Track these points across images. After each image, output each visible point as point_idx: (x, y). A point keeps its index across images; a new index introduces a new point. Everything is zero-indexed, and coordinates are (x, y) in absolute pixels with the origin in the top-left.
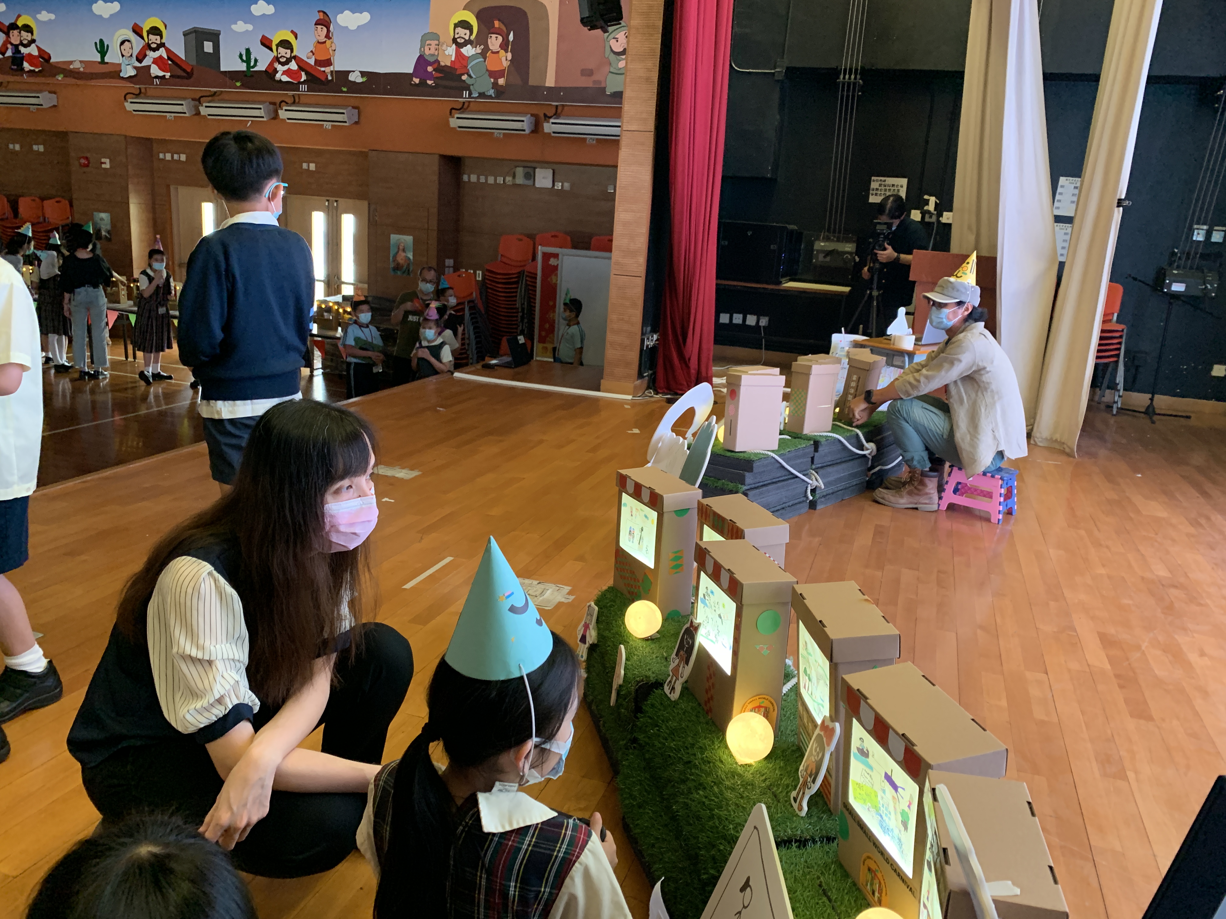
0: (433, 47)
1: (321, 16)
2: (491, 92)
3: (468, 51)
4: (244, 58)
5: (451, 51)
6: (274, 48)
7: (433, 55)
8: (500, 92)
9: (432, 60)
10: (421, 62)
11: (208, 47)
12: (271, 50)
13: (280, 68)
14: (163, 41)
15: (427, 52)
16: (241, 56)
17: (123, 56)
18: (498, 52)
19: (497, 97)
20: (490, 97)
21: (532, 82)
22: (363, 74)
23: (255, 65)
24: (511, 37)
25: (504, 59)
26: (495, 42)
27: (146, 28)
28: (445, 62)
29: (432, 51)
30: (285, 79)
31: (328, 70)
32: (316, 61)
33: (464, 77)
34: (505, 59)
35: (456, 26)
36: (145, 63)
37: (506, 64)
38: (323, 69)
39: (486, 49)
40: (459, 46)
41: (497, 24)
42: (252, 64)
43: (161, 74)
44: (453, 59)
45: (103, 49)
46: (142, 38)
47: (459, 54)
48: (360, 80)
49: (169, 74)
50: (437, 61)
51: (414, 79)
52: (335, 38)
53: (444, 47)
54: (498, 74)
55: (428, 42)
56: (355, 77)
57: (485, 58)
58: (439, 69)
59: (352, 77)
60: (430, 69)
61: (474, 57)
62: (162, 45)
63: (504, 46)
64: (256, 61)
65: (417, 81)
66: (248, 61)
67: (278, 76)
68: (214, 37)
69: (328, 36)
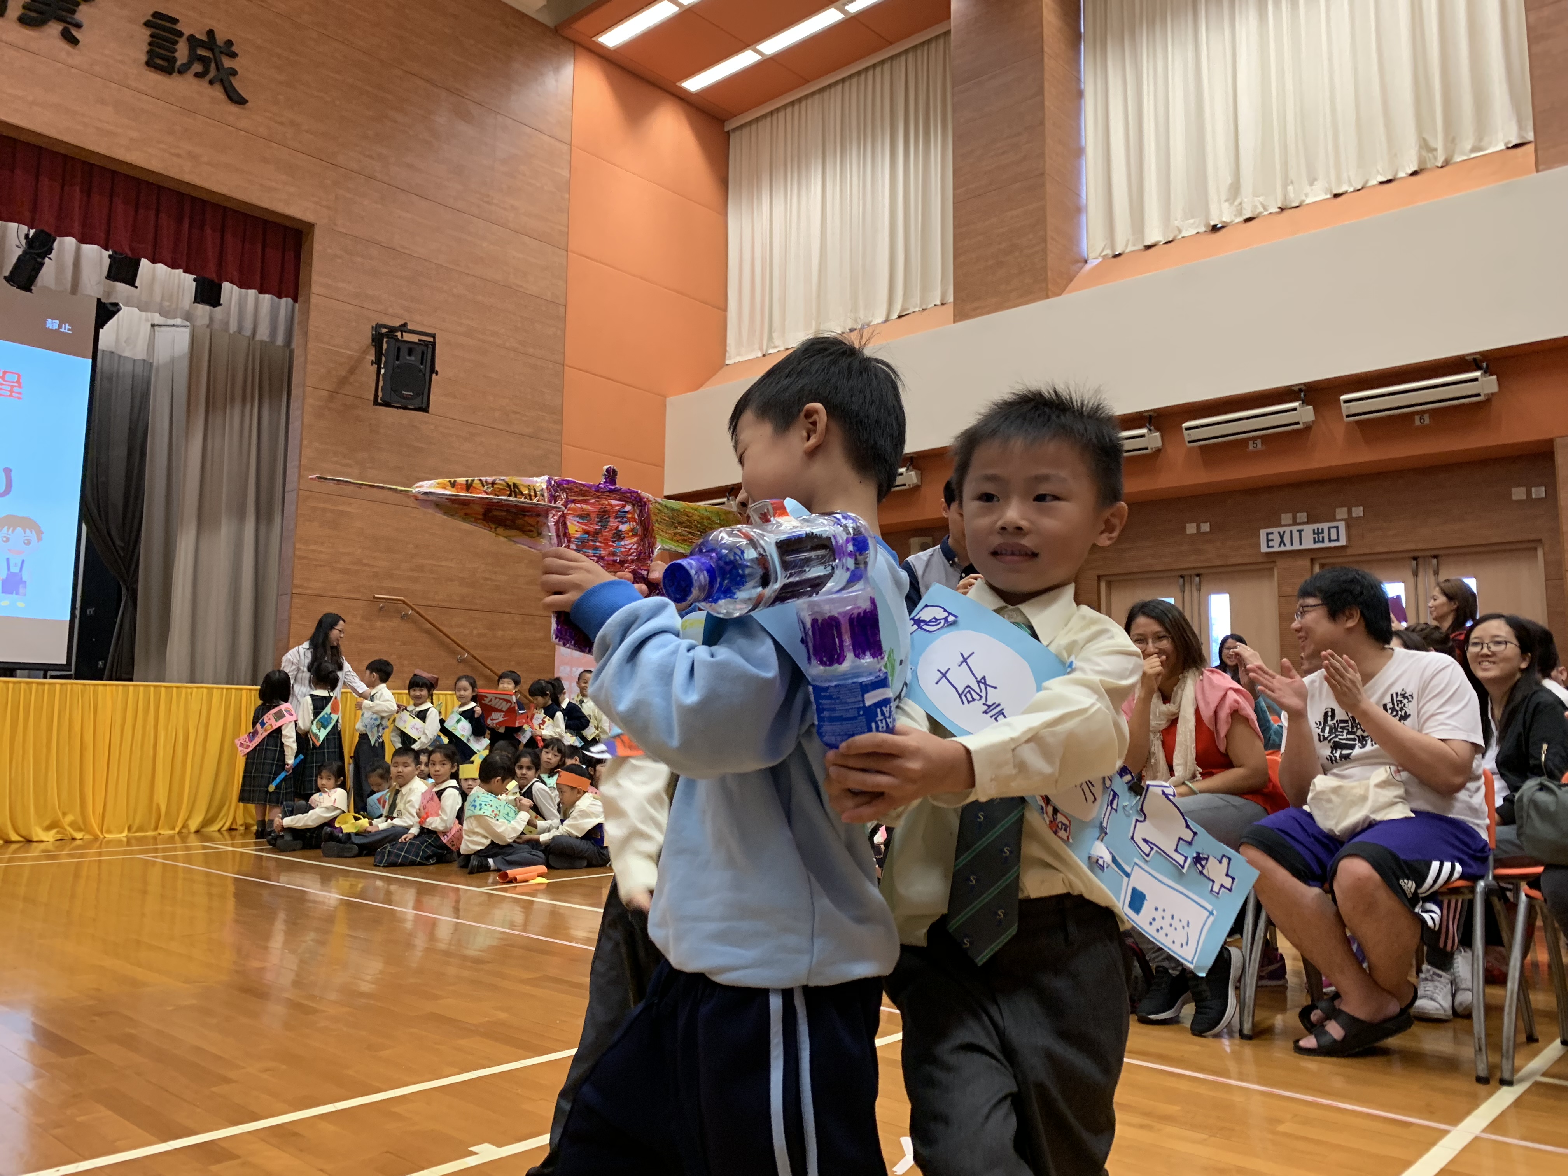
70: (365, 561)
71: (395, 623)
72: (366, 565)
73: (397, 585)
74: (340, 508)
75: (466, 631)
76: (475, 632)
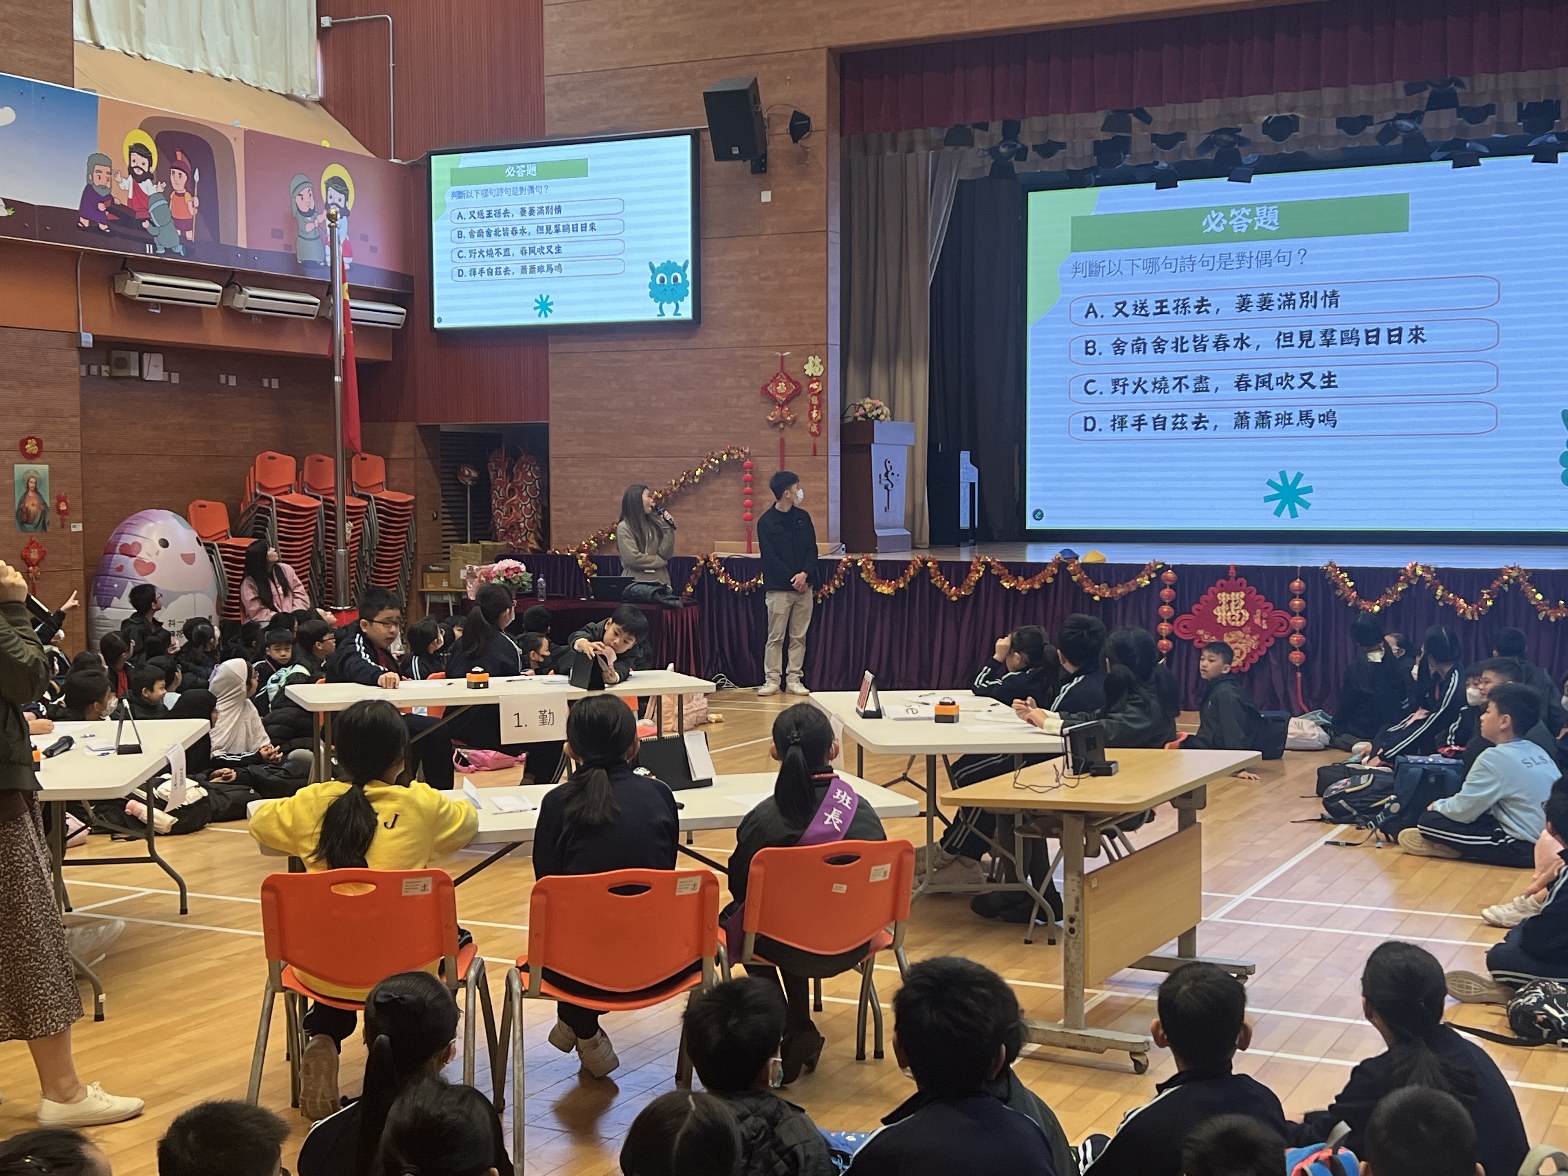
0: (104, 175)
2: (179, 249)
3: (148, 187)
5: (127, 183)
7: (104, 187)
8: (189, 250)
9: (103, 194)
10: (90, 195)
15: (97, 182)
18: (183, 195)
19: (186, 257)
20: (178, 256)
25: (190, 204)
26: (179, 180)
28: (121, 200)
29: (103, 182)
33: (146, 224)
34: (192, 204)
35: (132, 150)
37: (193, 212)
39: (169, 189)
40: (138, 179)
41: (179, 154)
44: (130, 197)
47: (137, 190)
50: (110, 197)
51: (82, 220)
53: (118, 178)
54: (183, 225)
55: (97, 168)
57: (169, 200)
58: (113, 208)
60: (102, 207)
61: (156, 197)
63: (190, 185)
65: (86, 223)
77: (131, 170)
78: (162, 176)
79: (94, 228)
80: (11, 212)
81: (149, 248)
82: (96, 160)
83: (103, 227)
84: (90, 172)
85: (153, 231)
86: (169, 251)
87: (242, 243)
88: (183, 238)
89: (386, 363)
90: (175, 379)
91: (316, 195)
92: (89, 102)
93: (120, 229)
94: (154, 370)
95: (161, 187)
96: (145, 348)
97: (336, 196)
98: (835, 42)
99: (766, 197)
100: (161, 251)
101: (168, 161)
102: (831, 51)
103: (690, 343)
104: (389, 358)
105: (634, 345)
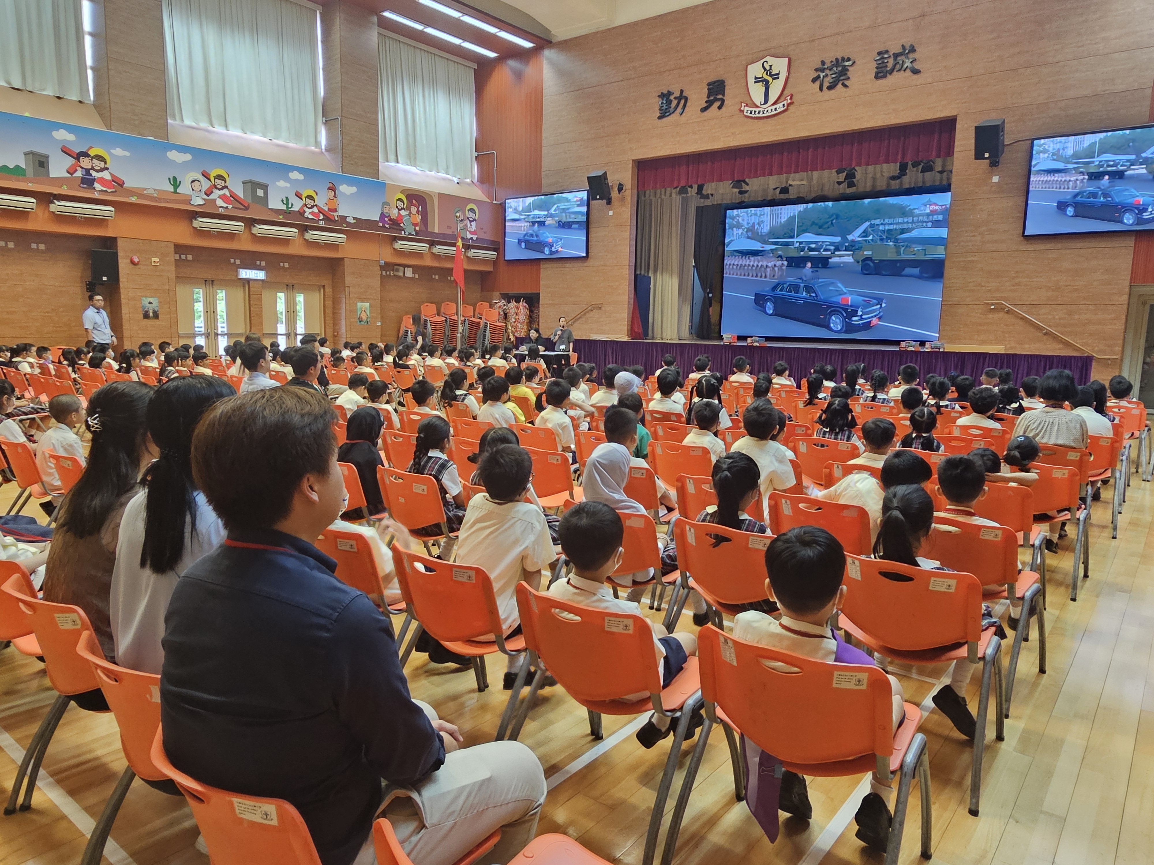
0: (387, 209)
1: (331, 185)
2: (414, 233)
3: (403, 212)
4: (285, 202)
5: (396, 211)
6: (304, 199)
7: (387, 213)
8: (417, 233)
9: (387, 215)
10: (383, 216)
11: (260, 193)
12: (302, 199)
13: (307, 210)
14: (226, 185)
15: (385, 211)
16: (282, 201)
17: (193, 190)
18: (415, 215)
19: (416, 236)
20: (413, 235)
21: (429, 230)
22: (354, 218)
23: (292, 207)
24: (420, 209)
26: (414, 210)
27: (213, 174)
28: (393, 217)
29: (387, 211)
30: (310, 216)
31: (335, 214)
32: (329, 209)
33: (402, 225)
34: (418, 218)
35: (397, 200)
36: (211, 197)
37: (419, 221)
38: (332, 213)
39: (410, 213)
40: (399, 210)
41: (414, 201)
42: (290, 206)
43: (225, 205)
44: (397, 216)
45: (175, 183)
46: (209, 180)
47: (399, 213)
48: (353, 221)
49: (231, 206)
50: (389, 216)
51: (379, 224)
52: (339, 197)
53: (392, 210)
54: (415, 225)
55: (385, 206)
56: (350, 220)
57: (410, 217)
58: (390, 220)
59: (348, 220)
60: (386, 219)
61: (406, 215)
62: (226, 187)
63: (418, 212)
64: (292, 204)
65: (381, 224)
66: (287, 204)
67: (306, 215)
68: (265, 187)
69: (335, 196)
70: (983, 284)
71: (1001, 314)
72: (982, 286)
73: (1003, 295)
74: (969, 259)
75: (1050, 317)
76: (1057, 317)
77: (397, 207)
78: (408, 208)
79: (384, 226)
80: (355, 221)
81: (403, 232)
82: (385, 204)
83: (387, 226)
84: (382, 208)
85: (404, 227)
86: (410, 234)
87: (436, 231)
88: (415, 230)
89: (491, 272)
90: (417, 276)
91: (464, 213)
92: (383, 185)
93: (393, 227)
94: (409, 273)
95: (407, 212)
96: (405, 266)
97: (471, 215)
98: (634, 158)
99: (611, 213)
100: (407, 233)
101: (410, 203)
102: (633, 160)
103: (585, 264)
104: (492, 270)
105: (567, 265)
